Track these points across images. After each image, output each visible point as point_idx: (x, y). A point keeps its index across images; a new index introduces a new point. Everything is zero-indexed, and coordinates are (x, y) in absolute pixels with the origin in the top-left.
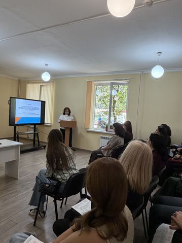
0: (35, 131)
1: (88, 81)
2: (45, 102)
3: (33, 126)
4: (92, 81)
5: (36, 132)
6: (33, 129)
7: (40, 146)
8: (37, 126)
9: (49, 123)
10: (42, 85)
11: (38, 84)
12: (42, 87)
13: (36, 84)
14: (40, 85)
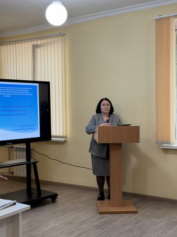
0: (28, 157)
1: (157, 20)
3: (24, 146)
4: (168, 18)
5: (32, 161)
7: (43, 195)
8: (32, 145)
9: (61, 134)
10: (36, 44)
11: (26, 43)
12: (36, 49)
13: (22, 43)
14: (32, 45)
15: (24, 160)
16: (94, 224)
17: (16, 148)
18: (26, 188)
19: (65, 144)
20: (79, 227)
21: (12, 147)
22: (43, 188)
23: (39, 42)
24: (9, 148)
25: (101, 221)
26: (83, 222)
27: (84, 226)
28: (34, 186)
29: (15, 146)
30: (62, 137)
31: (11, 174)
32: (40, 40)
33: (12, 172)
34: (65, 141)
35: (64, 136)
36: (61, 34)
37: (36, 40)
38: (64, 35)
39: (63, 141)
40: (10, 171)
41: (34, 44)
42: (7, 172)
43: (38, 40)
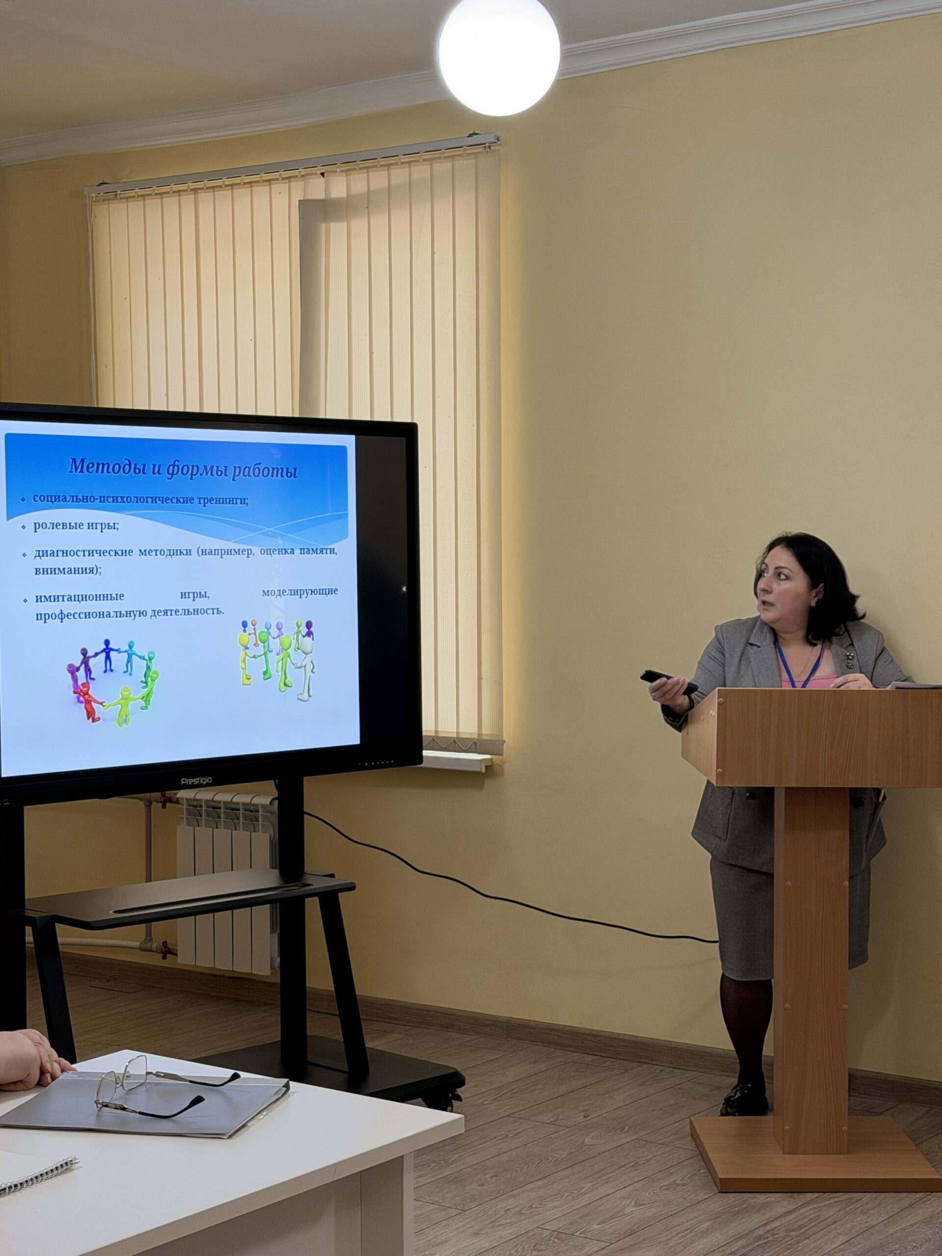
2: (409, 433)
9: (469, 729)
10: (323, 197)
11: (261, 191)
12: (323, 226)
13: (237, 191)
14: (299, 201)
15: (265, 878)
17: (194, 804)
21: (167, 802)
23: (338, 187)
24: (149, 803)
30: (474, 745)
31: (161, 955)
32: (347, 171)
33: (165, 944)
34: (486, 767)
35: (485, 738)
36: (475, 140)
37: (323, 174)
38: (492, 148)
39: (478, 770)
40: (152, 940)
41: (309, 197)
42: (137, 944)
43: (336, 171)
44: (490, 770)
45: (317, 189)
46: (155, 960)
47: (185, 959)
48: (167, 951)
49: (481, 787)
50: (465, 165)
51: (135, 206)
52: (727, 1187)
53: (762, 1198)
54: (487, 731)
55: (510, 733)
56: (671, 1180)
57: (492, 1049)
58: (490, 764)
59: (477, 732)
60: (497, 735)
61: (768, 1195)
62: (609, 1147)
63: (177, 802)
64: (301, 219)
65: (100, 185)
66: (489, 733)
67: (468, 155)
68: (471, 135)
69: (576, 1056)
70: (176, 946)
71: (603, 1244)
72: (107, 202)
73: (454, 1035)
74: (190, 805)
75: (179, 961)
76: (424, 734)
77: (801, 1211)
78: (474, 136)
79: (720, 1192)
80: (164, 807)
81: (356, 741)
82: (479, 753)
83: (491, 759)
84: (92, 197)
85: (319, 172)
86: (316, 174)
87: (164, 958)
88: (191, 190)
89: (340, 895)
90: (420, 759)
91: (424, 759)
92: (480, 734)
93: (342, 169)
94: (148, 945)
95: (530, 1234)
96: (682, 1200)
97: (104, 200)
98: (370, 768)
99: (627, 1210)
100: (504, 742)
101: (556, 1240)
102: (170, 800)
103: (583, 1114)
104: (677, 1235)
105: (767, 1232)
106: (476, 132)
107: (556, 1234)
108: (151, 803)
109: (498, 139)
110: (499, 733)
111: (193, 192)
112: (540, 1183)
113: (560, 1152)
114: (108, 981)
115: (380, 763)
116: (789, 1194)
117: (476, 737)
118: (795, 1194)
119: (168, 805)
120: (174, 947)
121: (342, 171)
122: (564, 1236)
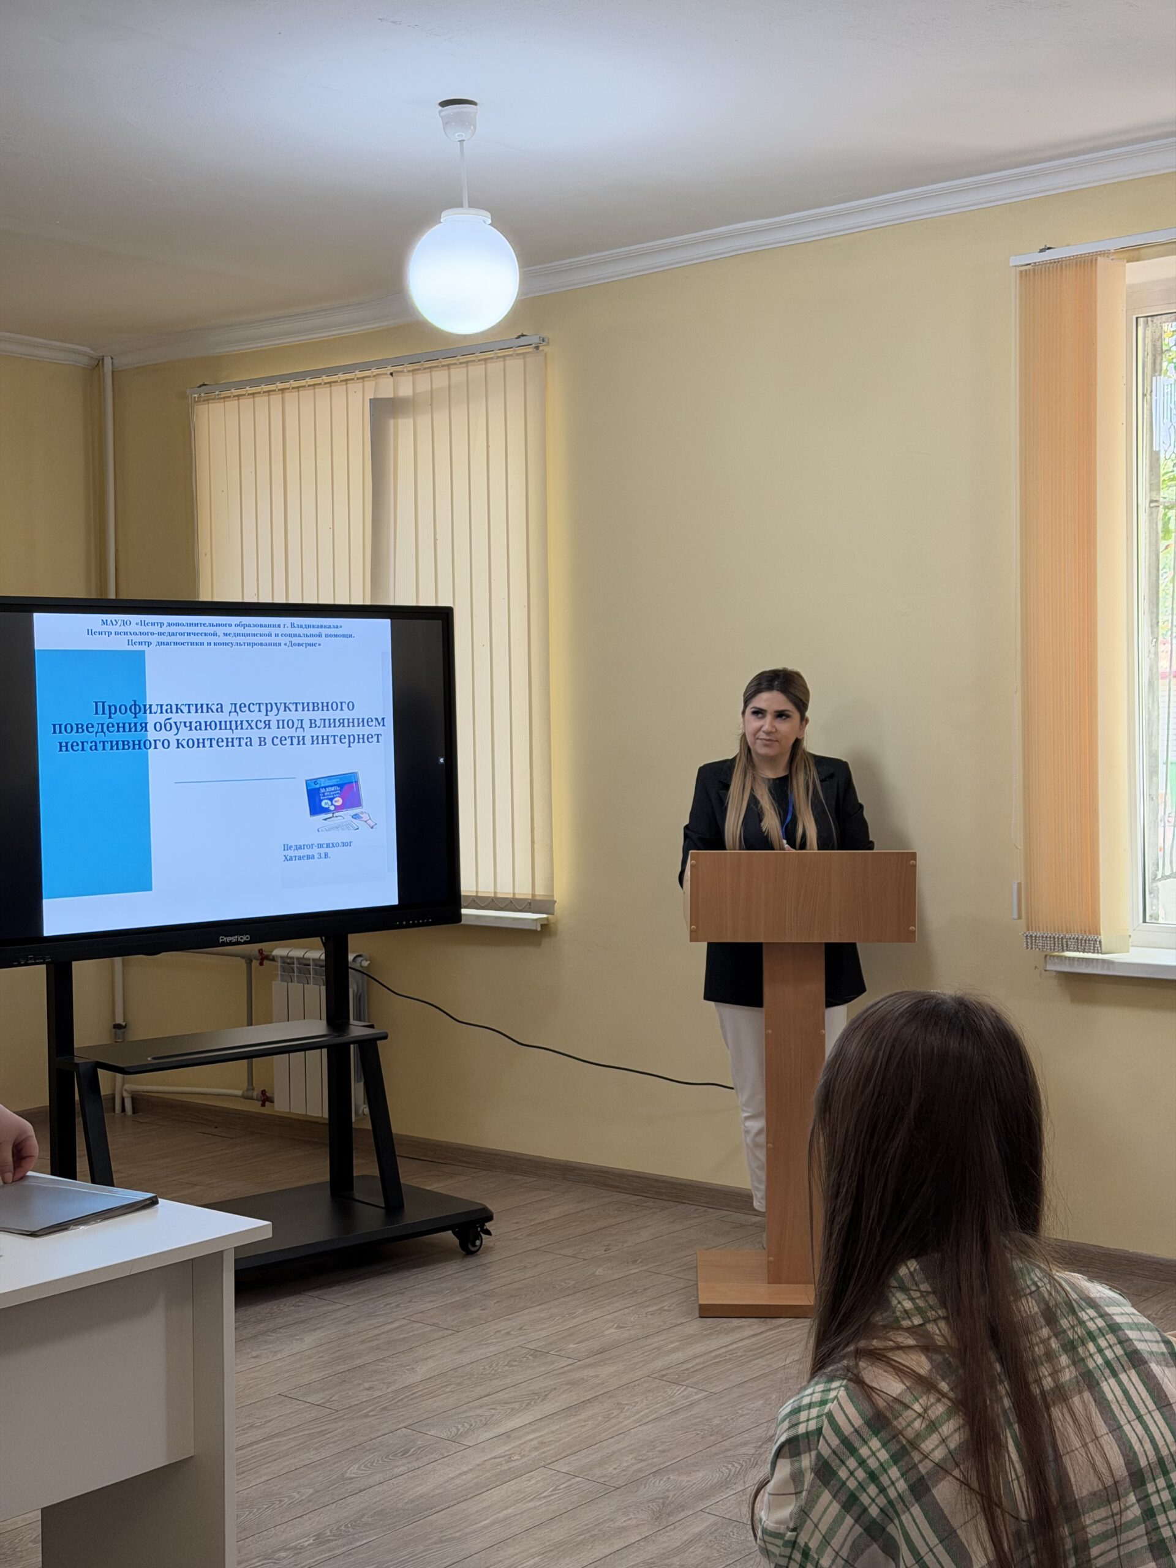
0: (337, 1016)
2: (443, 616)
3: (313, 951)
5: (357, 1030)
6: (316, 993)
7: (413, 1214)
8: (359, 946)
9: (523, 891)
10: (391, 396)
11: (339, 391)
12: (392, 422)
13: (318, 390)
14: (370, 399)
15: (316, 1027)
16: (659, 1364)
17: (287, 962)
18: (323, 1175)
19: (545, 942)
20: (577, 1375)
21: (264, 958)
22: (410, 1176)
23: (405, 386)
24: (249, 961)
25: (698, 1348)
26: (603, 1354)
27: (605, 1371)
28: (365, 1166)
29: (280, 950)
30: (528, 905)
31: (260, 1103)
32: (413, 371)
33: (263, 1092)
34: (542, 926)
35: (538, 898)
36: (522, 341)
37: (391, 374)
38: (541, 348)
39: (534, 928)
40: (253, 1089)
41: (380, 396)
42: (239, 1092)
43: (403, 371)
44: (545, 930)
45: (385, 388)
46: (255, 1107)
47: (281, 1106)
48: (266, 1099)
49: (538, 944)
50: (515, 365)
51: (232, 404)
52: (708, 1312)
53: (736, 1322)
54: (540, 892)
55: (562, 894)
56: (659, 1307)
57: (548, 1190)
58: (546, 923)
59: (531, 892)
60: (548, 895)
61: (744, 1320)
62: (616, 1277)
63: (273, 959)
64: (371, 415)
65: (200, 386)
66: (542, 894)
67: (518, 355)
68: (519, 337)
69: (623, 1196)
70: (274, 1094)
71: (570, 1361)
72: (206, 402)
73: (517, 1177)
74: (284, 963)
75: (276, 1109)
76: (463, 893)
77: (768, 1334)
78: (522, 338)
79: (701, 1317)
80: (261, 964)
81: (396, 902)
82: (533, 912)
83: (547, 919)
84: (195, 397)
85: (389, 372)
86: (386, 374)
87: (263, 1105)
88: (279, 390)
89: (379, 1042)
90: (457, 918)
91: (463, 918)
92: (533, 895)
93: (409, 369)
94: (250, 1093)
95: (509, 1352)
96: (662, 1323)
97: (204, 401)
98: (408, 926)
99: (607, 1332)
100: (555, 902)
101: (530, 1357)
102: (267, 958)
103: (605, 1248)
104: (643, 1353)
105: (727, 1352)
106: (524, 334)
107: (533, 1352)
108: (251, 961)
109: (543, 341)
110: (549, 894)
111: (280, 392)
112: (538, 1308)
113: (568, 1281)
114: (216, 1127)
115: (418, 921)
116: (763, 1319)
117: (530, 897)
118: (768, 1320)
119: (265, 962)
120: (272, 1095)
121: (409, 371)
122: (539, 1353)
